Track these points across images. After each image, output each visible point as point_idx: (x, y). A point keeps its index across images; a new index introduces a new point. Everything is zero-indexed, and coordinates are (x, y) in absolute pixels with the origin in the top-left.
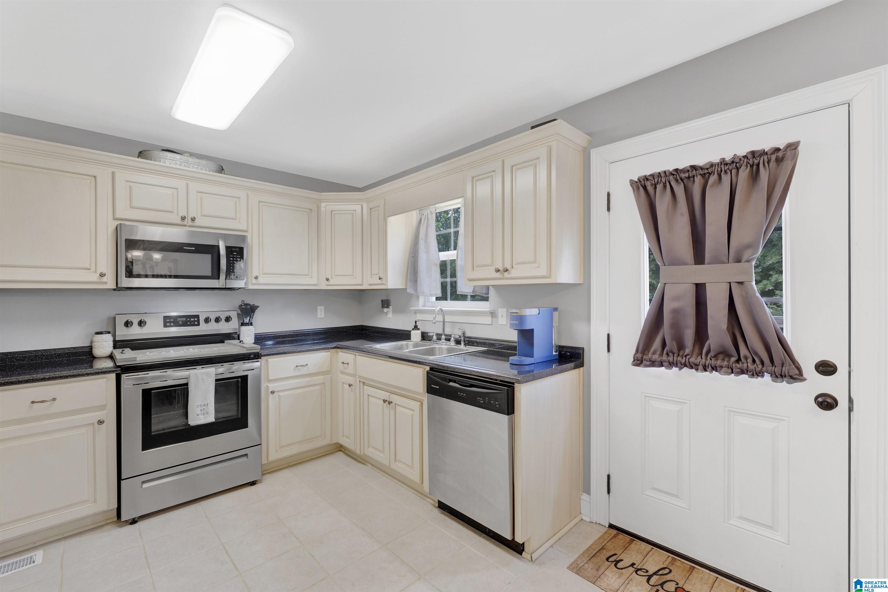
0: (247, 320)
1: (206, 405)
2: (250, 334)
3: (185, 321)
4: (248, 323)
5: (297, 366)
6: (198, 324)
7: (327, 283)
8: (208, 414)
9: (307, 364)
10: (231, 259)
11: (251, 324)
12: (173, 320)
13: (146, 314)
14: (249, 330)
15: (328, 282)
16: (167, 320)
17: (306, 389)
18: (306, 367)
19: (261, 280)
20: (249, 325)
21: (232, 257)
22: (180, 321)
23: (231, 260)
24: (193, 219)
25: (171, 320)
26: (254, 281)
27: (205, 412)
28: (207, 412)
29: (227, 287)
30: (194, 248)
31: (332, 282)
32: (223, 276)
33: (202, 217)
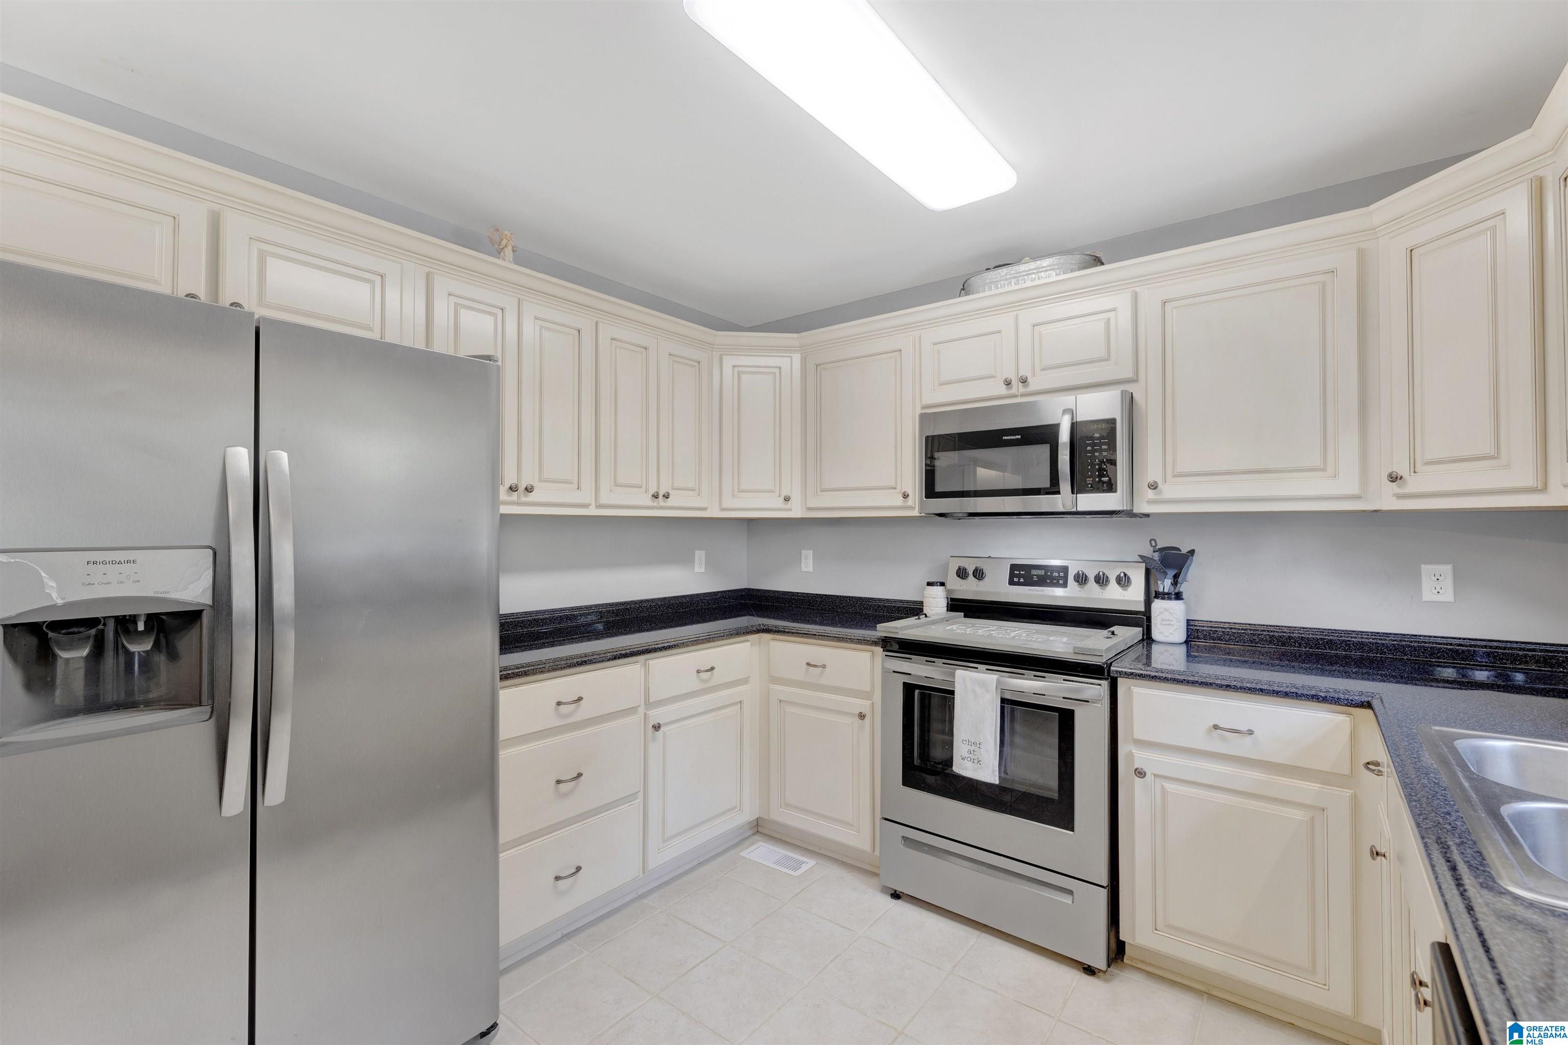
0: (1166, 585)
1: (978, 745)
2: (1169, 620)
3: (1042, 575)
4: (1168, 594)
5: (1216, 727)
6: (1065, 585)
7: (1394, 487)
8: (980, 764)
9: (1251, 730)
10: (1089, 448)
11: (1178, 596)
12: (1024, 572)
13: (990, 559)
14: (1166, 610)
15: (1399, 487)
16: (1016, 572)
17: (1253, 804)
18: (1248, 739)
19: (1169, 490)
20: (1170, 599)
21: (1089, 445)
22: (1035, 575)
23: (1089, 452)
24: (1024, 381)
25: (1021, 572)
26: (1151, 494)
27: (975, 757)
28: (978, 758)
29: (1079, 509)
30: (1020, 437)
31: (1413, 484)
32: (1065, 486)
33: (1042, 372)
